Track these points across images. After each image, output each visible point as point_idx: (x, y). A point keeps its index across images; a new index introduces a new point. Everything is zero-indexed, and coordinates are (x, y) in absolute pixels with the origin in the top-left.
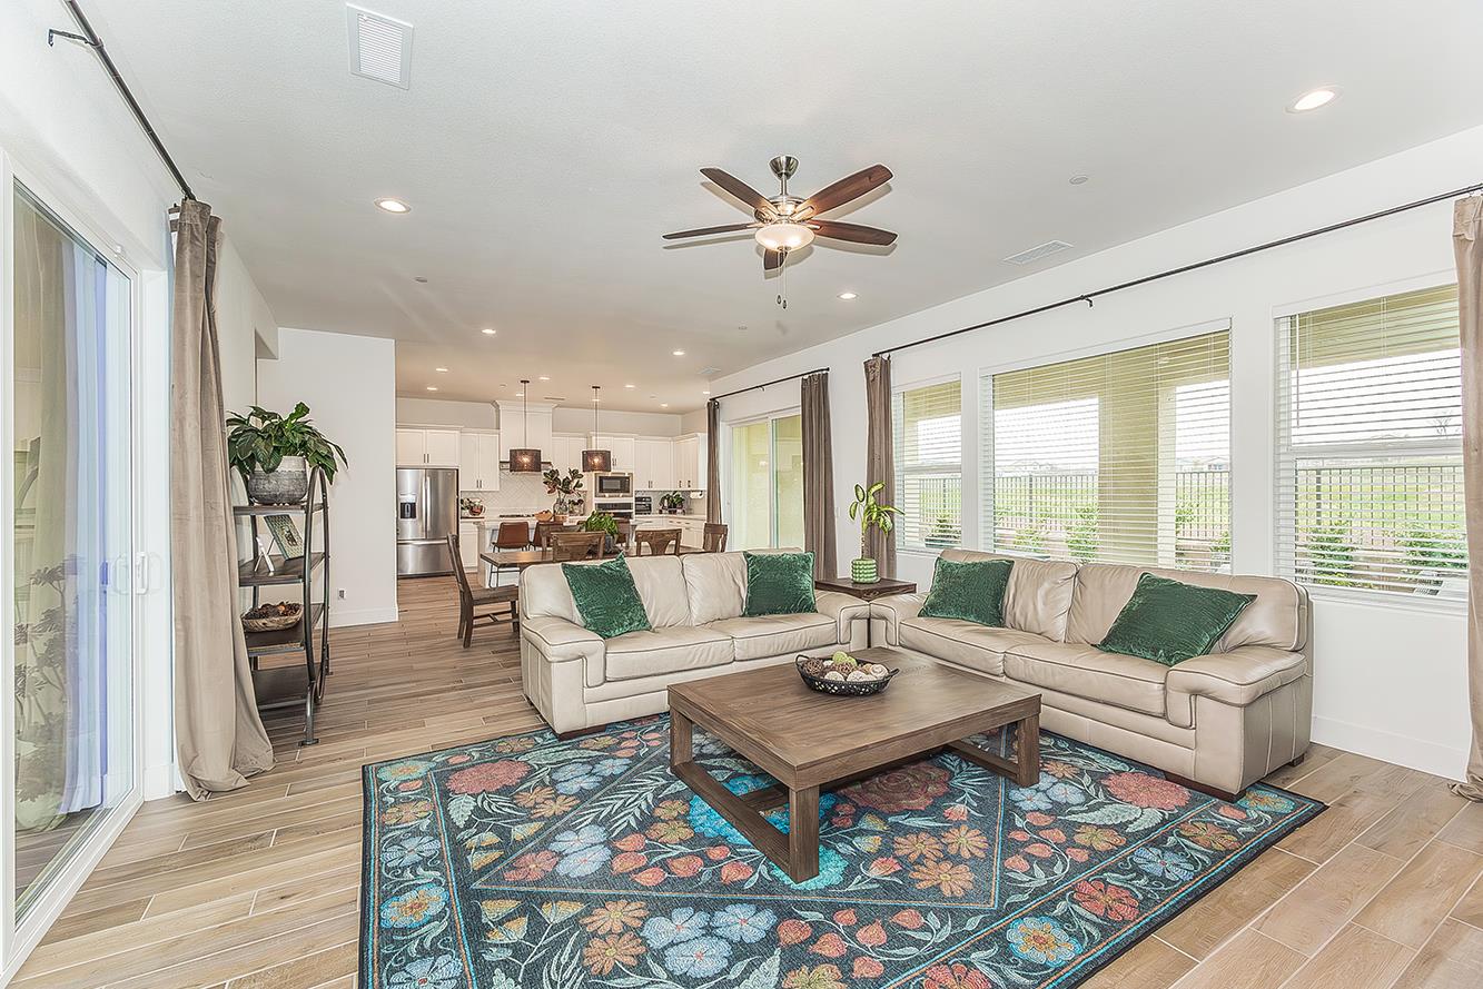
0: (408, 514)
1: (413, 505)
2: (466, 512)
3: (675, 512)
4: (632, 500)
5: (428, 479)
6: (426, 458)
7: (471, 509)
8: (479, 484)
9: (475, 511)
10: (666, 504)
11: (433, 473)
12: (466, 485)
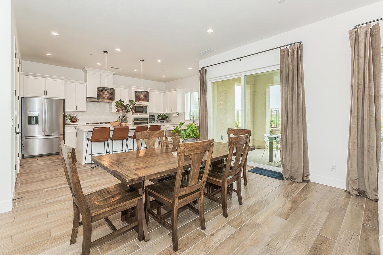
0: (33, 122)
1: (37, 118)
2: (69, 122)
3: (163, 122)
4: (148, 116)
5: (46, 104)
6: (45, 93)
7: (71, 120)
8: (76, 107)
9: (73, 121)
10: (160, 118)
11: (51, 101)
12: (68, 108)
